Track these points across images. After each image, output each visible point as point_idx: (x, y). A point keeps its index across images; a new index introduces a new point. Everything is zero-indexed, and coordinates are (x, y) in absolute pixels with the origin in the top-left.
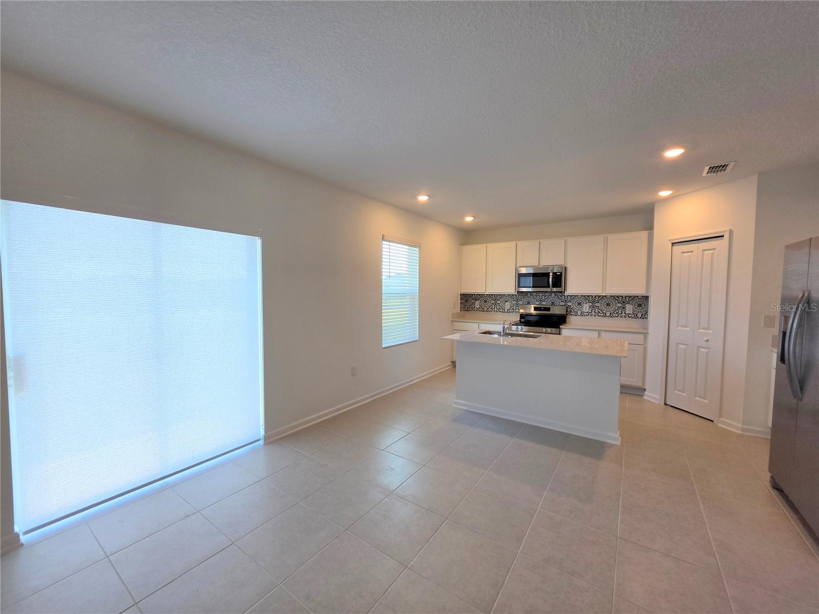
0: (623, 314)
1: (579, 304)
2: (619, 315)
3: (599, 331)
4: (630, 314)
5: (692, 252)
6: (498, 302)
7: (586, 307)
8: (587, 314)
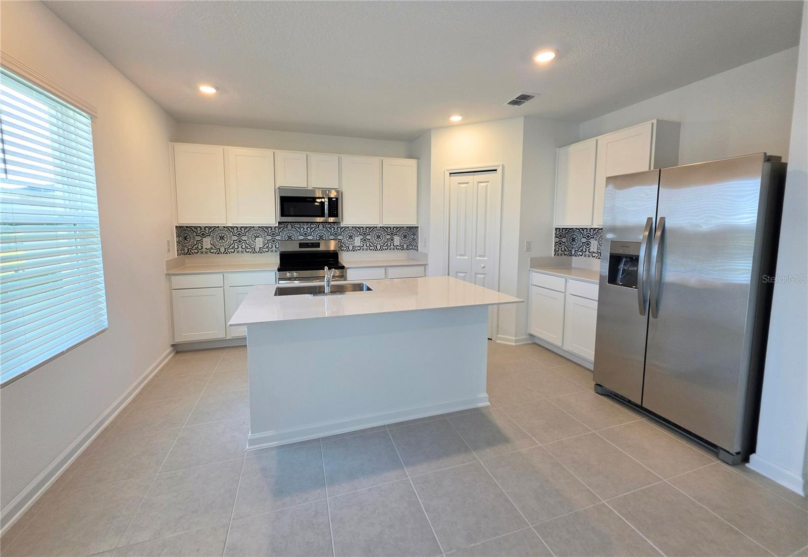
0: (392, 246)
1: (351, 237)
2: (388, 248)
3: (386, 267)
4: (398, 246)
5: (468, 183)
6: (244, 238)
7: (357, 241)
8: (359, 248)
